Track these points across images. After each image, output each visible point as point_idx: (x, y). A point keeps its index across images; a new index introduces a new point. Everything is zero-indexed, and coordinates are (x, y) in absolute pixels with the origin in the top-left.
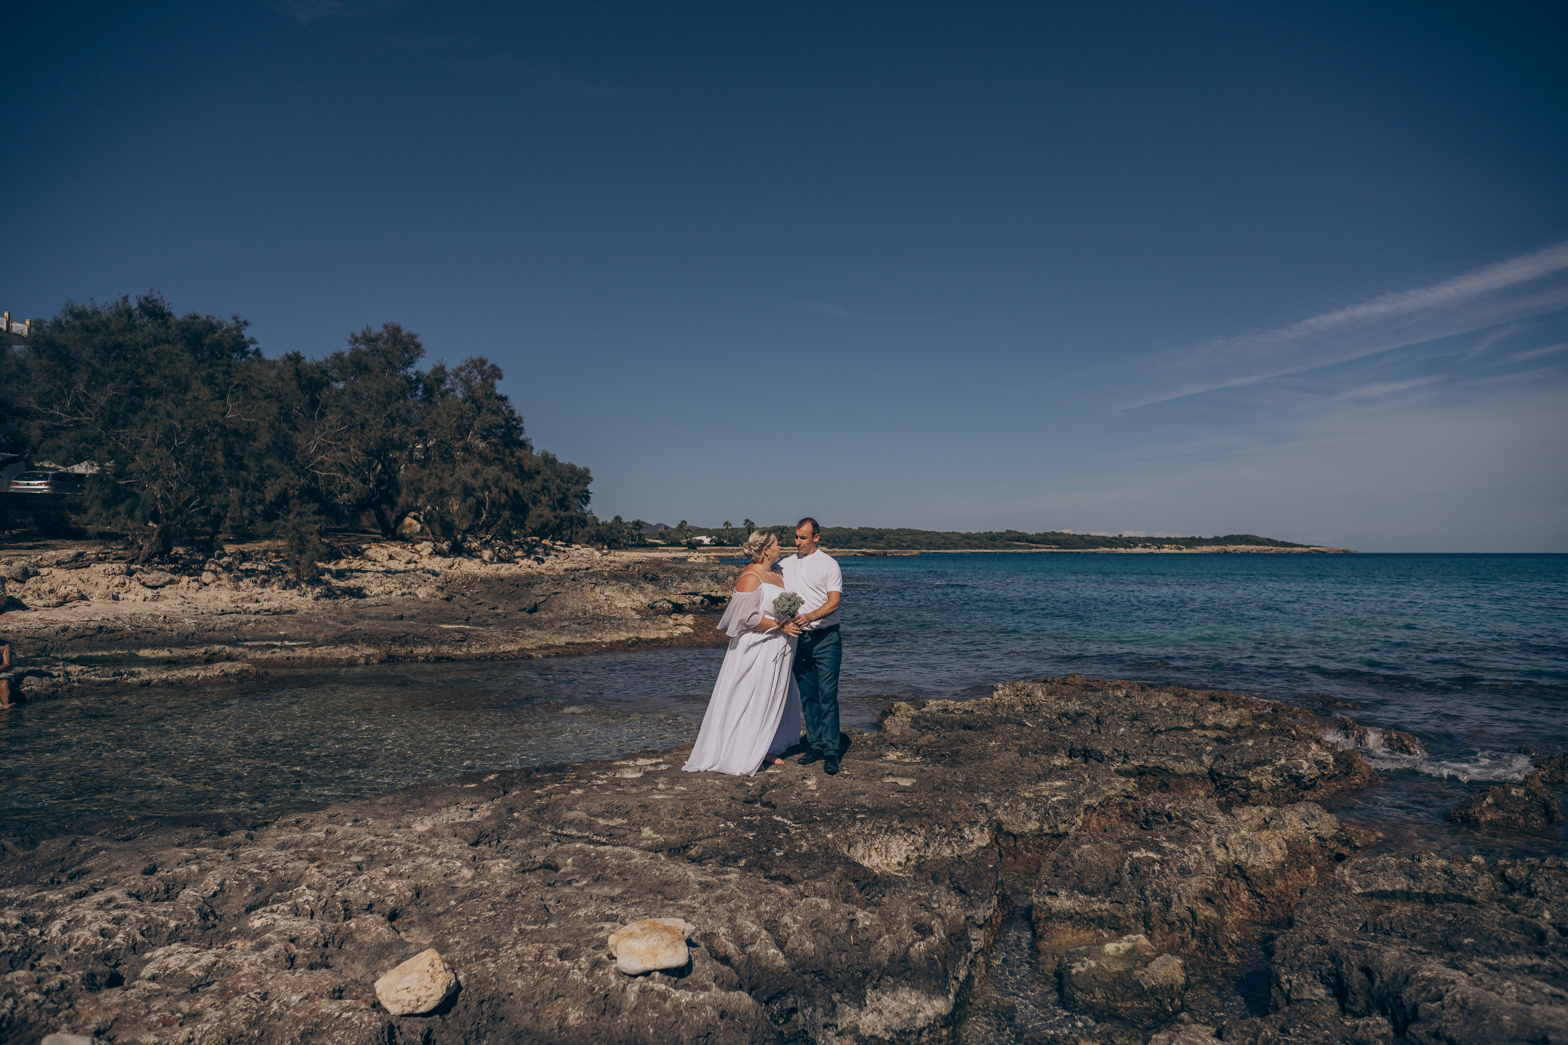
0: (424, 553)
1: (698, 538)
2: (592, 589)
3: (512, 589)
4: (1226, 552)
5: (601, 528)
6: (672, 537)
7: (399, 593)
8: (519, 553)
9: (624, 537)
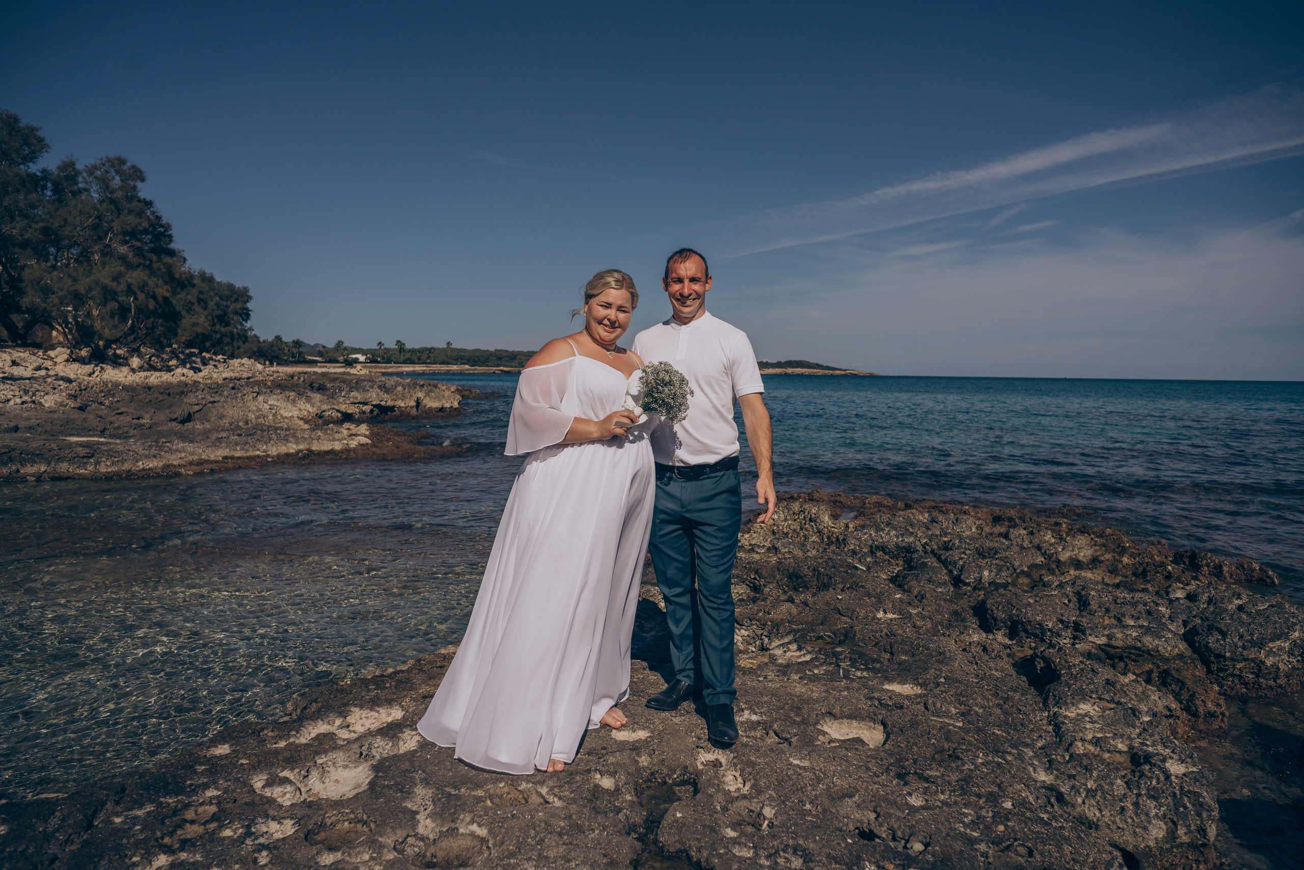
0: (58, 360)
1: (354, 356)
2: (255, 398)
3: (161, 397)
4: (786, 374)
5: (262, 345)
6: (328, 356)
7: (18, 401)
8: (173, 362)
9: (285, 354)
